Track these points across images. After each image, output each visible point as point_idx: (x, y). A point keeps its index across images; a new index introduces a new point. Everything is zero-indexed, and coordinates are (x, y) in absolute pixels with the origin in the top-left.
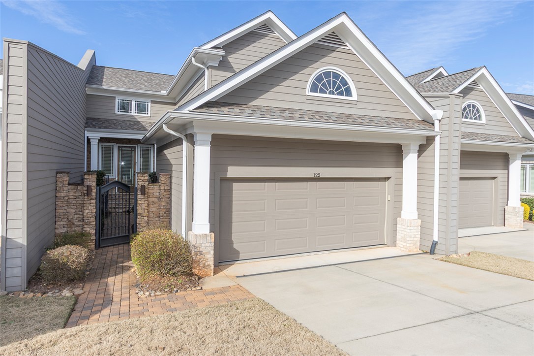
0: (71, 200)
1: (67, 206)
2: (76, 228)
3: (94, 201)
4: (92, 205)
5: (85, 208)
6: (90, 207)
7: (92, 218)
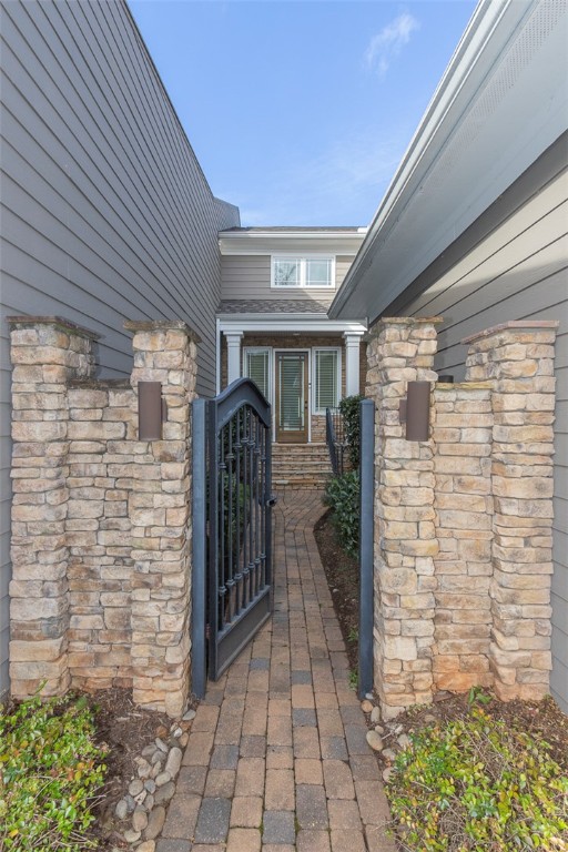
0: (80, 459)
1: (61, 487)
2: (104, 597)
3: (177, 469)
4: (166, 485)
5: (138, 500)
6: (158, 500)
7: (169, 556)
